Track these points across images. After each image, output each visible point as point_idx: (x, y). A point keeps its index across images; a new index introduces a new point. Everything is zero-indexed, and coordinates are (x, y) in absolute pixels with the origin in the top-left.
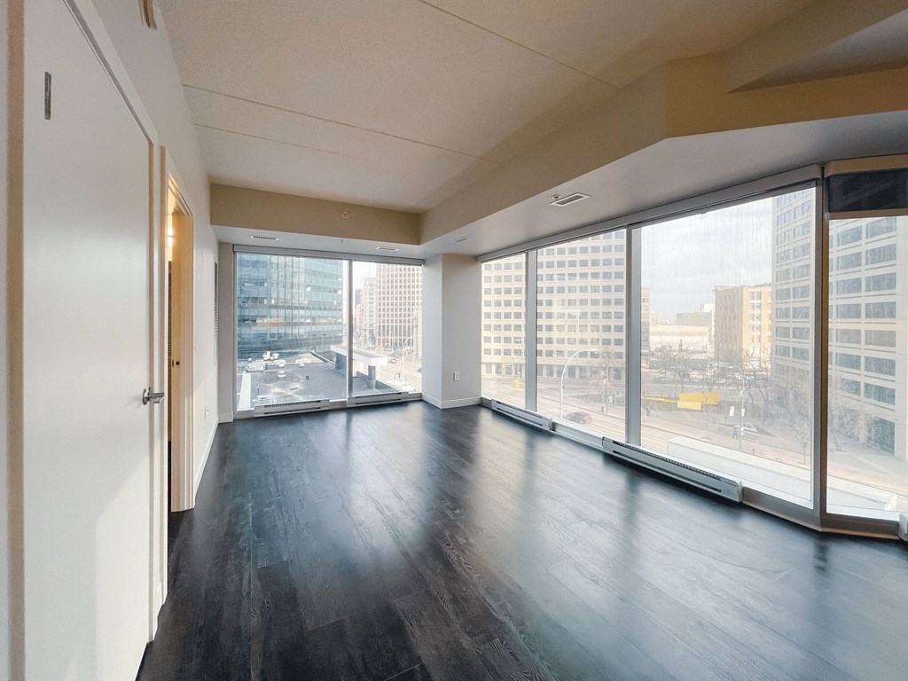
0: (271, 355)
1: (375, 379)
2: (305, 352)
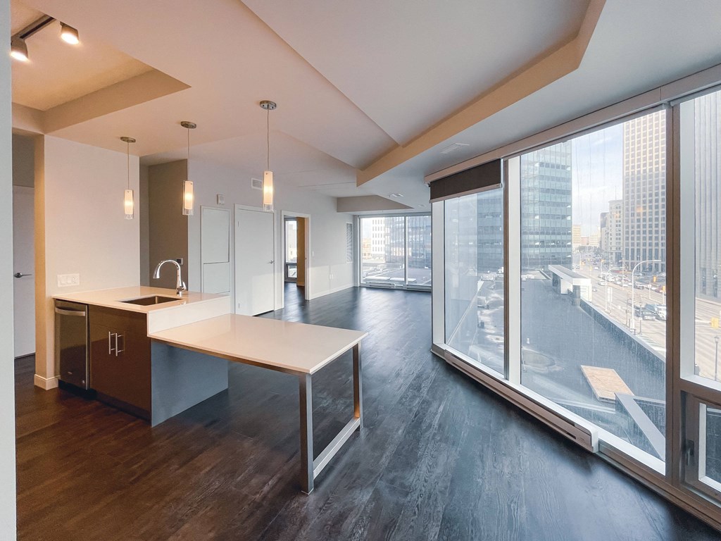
1: (580, 297)
2: (534, 270)
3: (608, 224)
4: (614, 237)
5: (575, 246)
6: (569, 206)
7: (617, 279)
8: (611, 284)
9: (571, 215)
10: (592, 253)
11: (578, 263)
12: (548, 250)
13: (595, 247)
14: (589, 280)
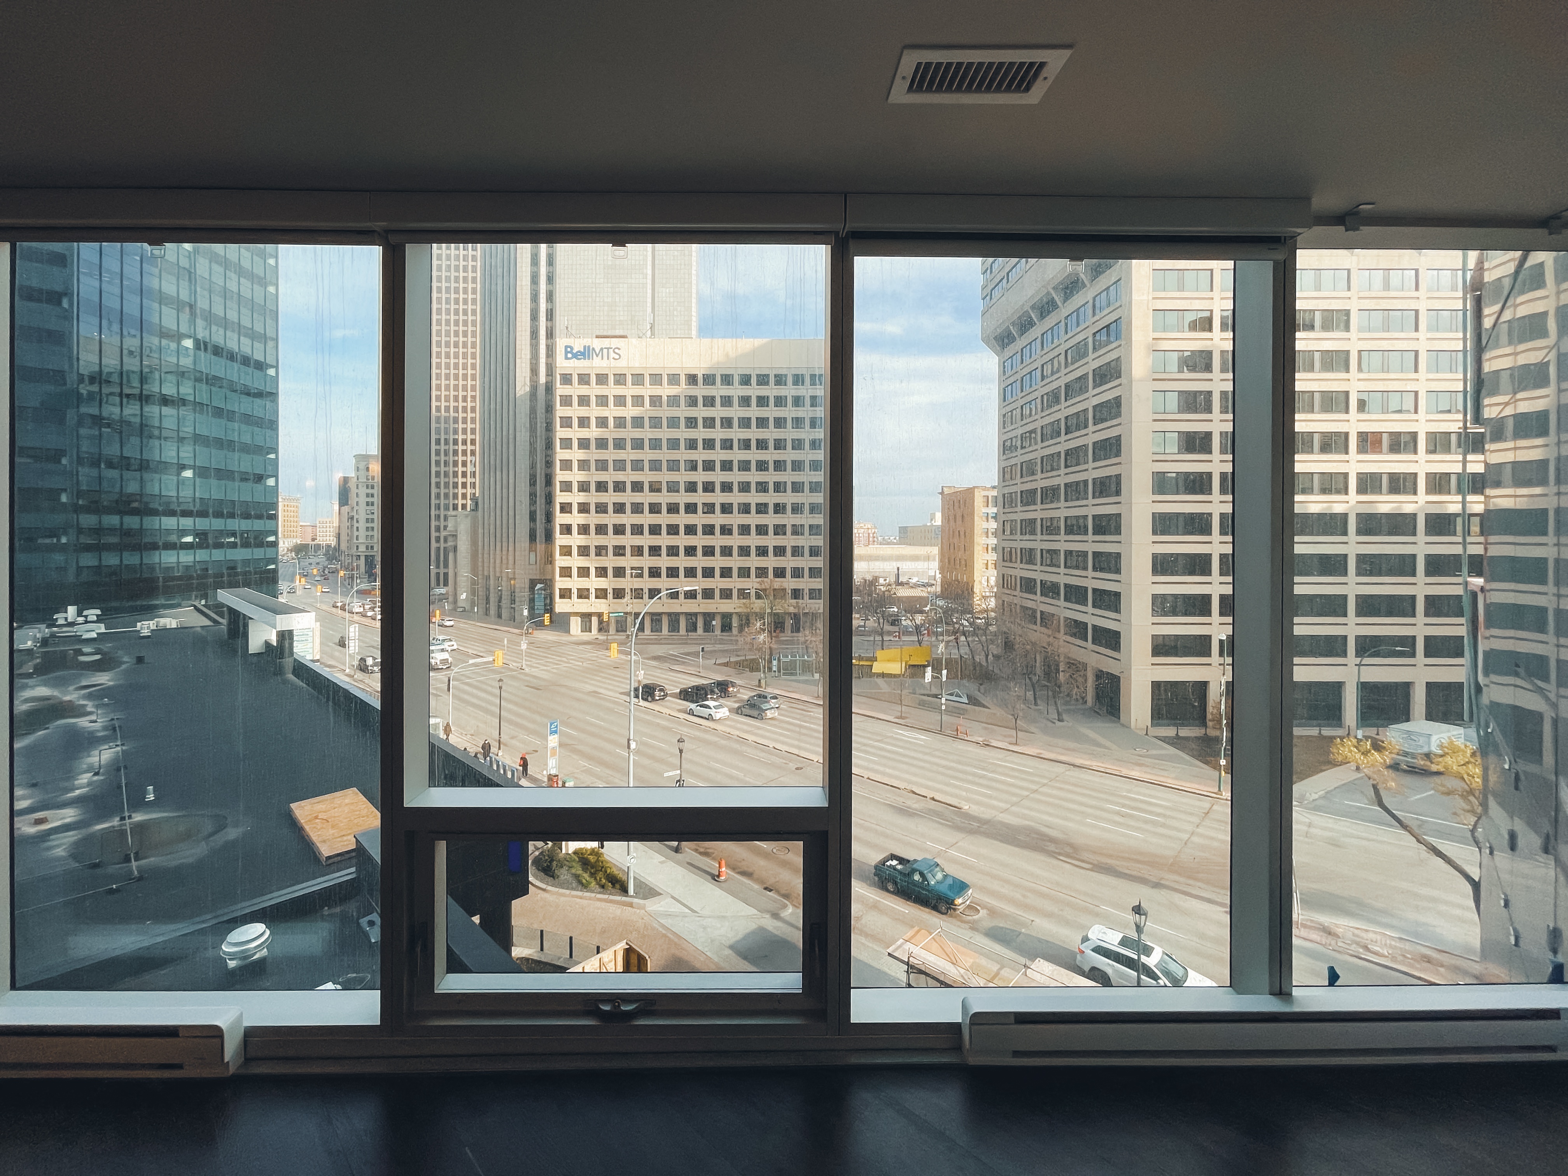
0: (79, 614)
1: (291, 653)
2: (179, 606)
3: (353, 500)
4: (362, 525)
5: (284, 545)
6: (272, 456)
7: (367, 607)
8: (356, 618)
9: (276, 477)
10: (322, 559)
11: (293, 580)
12: (218, 555)
13: (329, 546)
14: (313, 615)
